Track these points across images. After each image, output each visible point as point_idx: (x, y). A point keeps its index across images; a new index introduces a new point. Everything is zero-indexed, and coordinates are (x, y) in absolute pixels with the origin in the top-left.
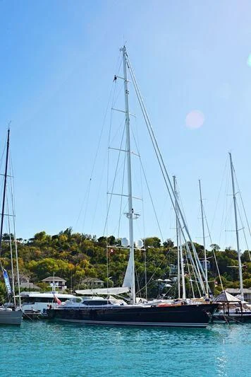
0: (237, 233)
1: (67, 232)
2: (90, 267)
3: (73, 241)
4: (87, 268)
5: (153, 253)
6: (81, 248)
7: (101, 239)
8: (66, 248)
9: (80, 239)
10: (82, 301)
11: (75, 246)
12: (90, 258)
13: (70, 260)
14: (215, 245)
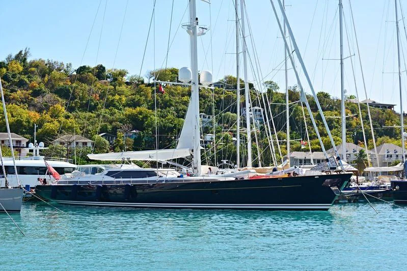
0: (342, 63)
1: (21, 58)
2: (67, 117)
3: (32, 72)
4: (62, 119)
5: (171, 94)
6: (46, 85)
7: (82, 70)
8: (21, 84)
9: (45, 70)
10: (106, 172)
11: (36, 81)
12: (65, 101)
13: (32, 106)
14: (271, 83)
